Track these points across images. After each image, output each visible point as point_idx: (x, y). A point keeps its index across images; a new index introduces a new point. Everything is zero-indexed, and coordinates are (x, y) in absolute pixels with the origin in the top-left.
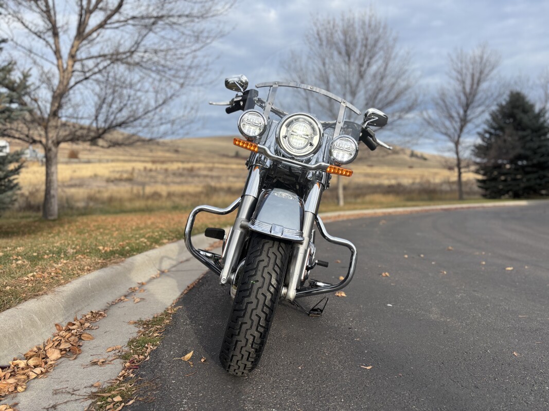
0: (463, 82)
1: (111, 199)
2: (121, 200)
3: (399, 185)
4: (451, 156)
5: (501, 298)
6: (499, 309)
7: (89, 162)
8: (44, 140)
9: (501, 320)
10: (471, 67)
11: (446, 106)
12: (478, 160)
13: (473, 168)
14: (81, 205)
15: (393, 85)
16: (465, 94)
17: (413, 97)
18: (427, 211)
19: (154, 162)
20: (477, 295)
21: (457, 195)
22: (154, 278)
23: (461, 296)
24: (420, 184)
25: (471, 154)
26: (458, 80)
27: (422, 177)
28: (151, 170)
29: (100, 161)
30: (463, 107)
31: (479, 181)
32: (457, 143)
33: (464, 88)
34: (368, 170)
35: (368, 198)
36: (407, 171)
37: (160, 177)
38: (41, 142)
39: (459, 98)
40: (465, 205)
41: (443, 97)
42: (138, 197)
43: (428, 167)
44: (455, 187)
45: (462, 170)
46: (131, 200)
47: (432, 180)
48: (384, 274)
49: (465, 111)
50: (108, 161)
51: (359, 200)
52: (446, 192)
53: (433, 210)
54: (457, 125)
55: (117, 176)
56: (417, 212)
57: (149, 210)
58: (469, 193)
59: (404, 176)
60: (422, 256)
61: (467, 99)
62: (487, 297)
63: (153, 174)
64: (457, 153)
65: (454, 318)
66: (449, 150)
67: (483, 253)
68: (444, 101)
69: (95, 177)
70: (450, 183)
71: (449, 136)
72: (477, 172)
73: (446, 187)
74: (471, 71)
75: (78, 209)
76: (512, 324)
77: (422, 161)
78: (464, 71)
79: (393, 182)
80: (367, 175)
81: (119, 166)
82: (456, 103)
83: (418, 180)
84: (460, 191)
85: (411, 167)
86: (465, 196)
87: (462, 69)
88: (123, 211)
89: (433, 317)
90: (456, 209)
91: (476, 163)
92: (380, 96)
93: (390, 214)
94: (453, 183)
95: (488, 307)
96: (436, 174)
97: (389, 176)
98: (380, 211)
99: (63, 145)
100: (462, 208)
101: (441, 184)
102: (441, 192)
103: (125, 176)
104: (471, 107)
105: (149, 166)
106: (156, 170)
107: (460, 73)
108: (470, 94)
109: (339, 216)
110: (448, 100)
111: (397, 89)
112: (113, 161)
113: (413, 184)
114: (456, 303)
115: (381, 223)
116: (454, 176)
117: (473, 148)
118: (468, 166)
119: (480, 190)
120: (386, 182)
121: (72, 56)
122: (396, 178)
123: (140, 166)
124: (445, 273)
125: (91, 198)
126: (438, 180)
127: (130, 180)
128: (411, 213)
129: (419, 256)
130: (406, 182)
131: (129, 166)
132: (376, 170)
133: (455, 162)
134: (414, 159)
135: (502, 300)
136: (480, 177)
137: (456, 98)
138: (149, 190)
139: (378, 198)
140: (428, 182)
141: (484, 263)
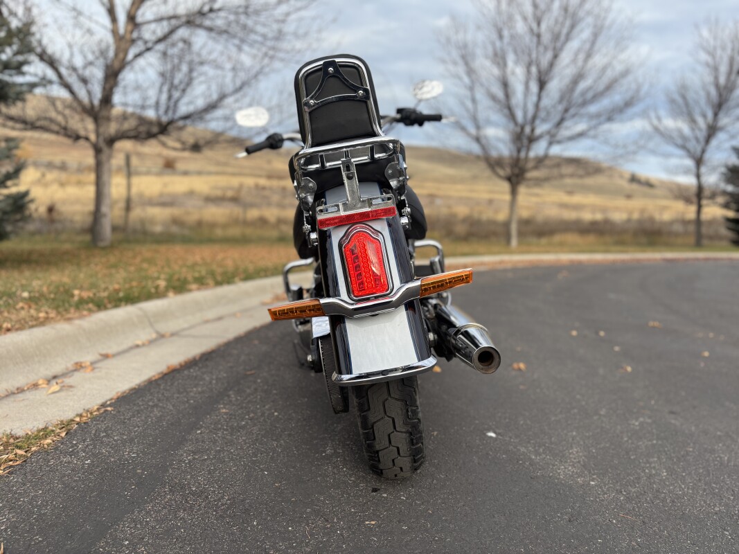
0: (715, 69)
1: (200, 224)
2: (213, 225)
3: (607, 222)
4: (689, 181)
5: (719, 433)
6: (708, 461)
7: (186, 173)
8: (93, 137)
9: (705, 490)
10: (729, 46)
11: (687, 104)
12: (730, 188)
13: (721, 200)
14: (158, 229)
15: (604, 69)
16: (717, 86)
17: (634, 86)
18: (638, 261)
19: (270, 177)
20: (673, 421)
21: (692, 240)
22: (137, 346)
23: (641, 424)
24: (640, 222)
25: (720, 180)
26: (707, 65)
27: (643, 211)
28: (264, 188)
29: (199, 173)
30: (713, 106)
31: (729, 220)
32: (699, 162)
33: (716, 78)
34: (566, 198)
35: (557, 238)
36: (621, 202)
37: (275, 198)
38: (87, 139)
39: (708, 94)
40: (701, 255)
41: (683, 90)
42: (236, 222)
43: (654, 197)
44: (692, 228)
45: (704, 202)
46: (225, 226)
47: (657, 217)
48: (515, 366)
49: (716, 115)
50: (210, 173)
51: (544, 241)
52: (677, 235)
53: (649, 260)
54: (702, 135)
55: (219, 193)
56: (623, 261)
57: (243, 241)
58: (711, 238)
59: (617, 209)
60: (602, 334)
61: (720, 95)
62: (693, 428)
63: (266, 193)
64: (698, 176)
65: (606, 480)
66: (686, 172)
67: (711, 335)
68: (684, 97)
69: (191, 194)
70: (685, 222)
71: (688, 151)
72: (726, 206)
73: (678, 228)
74: (729, 51)
75: (153, 235)
76: (727, 505)
77: (646, 190)
78: (719, 52)
79: (599, 217)
80: (564, 206)
81: (223, 181)
82: (703, 102)
83: (636, 216)
84: (698, 234)
85: (629, 197)
86: (705, 242)
87: (715, 48)
88: (211, 241)
89: (564, 471)
90: (687, 260)
91: (724, 193)
92: (582, 85)
93: (580, 263)
94: (689, 222)
95: (687, 453)
96: (664, 208)
97: (594, 209)
98: (566, 257)
99: (120, 145)
100: (698, 259)
101: (672, 223)
102: (671, 234)
103: (230, 194)
104: (725, 107)
105: (263, 182)
106: (271, 189)
107: (712, 54)
108: (726, 87)
109: (501, 262)
110: (691, 96)
111: (609, 74)
112: (217, 173)
113: (629, 221)
114: (626, 439)
115: (560, 276)
116: (690, 212)
117: (723, 170)
118: (713, 196)
119: (730, 234)
120: (587, 216)
121: (131, 18)
122: (604, 210)
123: (250, 182)
124: (629, 369)
125: (175, 221)
126: (667, 216)
127: (235, 200)
128: (614, 262)
129: (597, 333)
130: (618, 217)
131: (235, 181)
132: (577, 199)
133: (694, 190)
134: (635, 186)
135: (720, 436)
136: (731, 214)
137: (702, 93)
138: (253, 214)
139: (571, 238)
140: (652, 220)
141: (706, 354)
